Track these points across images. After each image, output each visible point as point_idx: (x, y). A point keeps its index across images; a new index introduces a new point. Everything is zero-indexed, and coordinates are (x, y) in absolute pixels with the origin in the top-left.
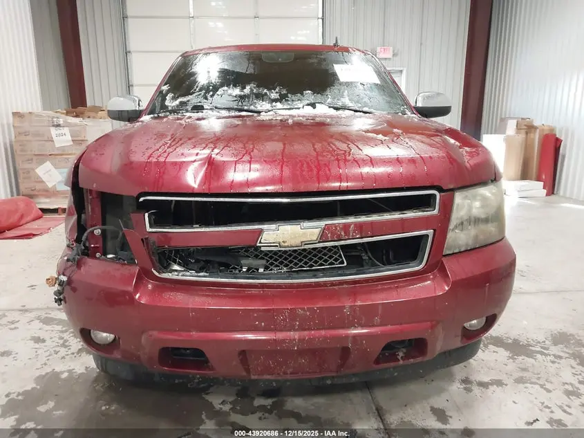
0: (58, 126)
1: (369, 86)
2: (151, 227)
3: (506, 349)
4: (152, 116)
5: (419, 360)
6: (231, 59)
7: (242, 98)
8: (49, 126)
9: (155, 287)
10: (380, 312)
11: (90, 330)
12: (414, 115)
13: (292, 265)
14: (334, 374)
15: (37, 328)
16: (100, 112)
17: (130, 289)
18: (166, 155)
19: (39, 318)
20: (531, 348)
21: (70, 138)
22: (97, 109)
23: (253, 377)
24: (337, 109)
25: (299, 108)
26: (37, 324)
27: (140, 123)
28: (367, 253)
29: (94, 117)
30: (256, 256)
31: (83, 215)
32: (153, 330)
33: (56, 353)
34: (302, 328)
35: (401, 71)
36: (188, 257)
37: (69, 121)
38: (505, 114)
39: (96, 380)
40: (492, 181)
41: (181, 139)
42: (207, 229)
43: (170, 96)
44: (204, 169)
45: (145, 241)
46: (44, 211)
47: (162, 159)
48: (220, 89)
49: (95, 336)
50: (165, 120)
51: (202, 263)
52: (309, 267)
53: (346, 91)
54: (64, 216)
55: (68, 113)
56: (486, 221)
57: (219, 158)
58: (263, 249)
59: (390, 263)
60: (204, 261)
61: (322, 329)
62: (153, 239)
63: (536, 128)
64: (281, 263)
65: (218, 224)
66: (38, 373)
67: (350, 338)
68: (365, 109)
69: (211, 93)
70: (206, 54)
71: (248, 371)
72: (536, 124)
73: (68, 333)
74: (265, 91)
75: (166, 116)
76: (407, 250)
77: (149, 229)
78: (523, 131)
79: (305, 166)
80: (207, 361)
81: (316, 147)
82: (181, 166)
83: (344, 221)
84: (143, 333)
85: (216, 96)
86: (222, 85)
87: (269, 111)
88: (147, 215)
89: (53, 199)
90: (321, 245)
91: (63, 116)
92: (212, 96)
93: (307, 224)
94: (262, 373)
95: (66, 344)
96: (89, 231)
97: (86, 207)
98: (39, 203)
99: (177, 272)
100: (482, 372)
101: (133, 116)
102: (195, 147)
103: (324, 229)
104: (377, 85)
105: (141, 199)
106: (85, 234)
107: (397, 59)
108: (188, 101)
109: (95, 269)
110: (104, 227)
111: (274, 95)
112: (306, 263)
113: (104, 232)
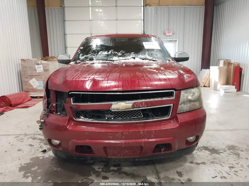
0: (38, 64)
1: (156, 50)
2: (73, 103)
3: (209, 151)
4: (74, 62)
5: (169, 152)
6: (104, 41)
7: (108, 55)
8: (35, 64)
9: (74, 124)
10: (153, 133)
11: (51, 140)
12: (173, 61)
13: (123, 117)
14: (138, 156)
15: (31, 141)
16: (54, 59)
17: (66, 125)
18: (78, 78)
19: (31, 138)
20: (219, 151)
21: (43, 69)
22: (53, 58)
23: (109, 157)
24: (143, 59)
25: (129, 59)
26: (31, 140)
27: (70, 65)
28: (150, 113)
29: (52, 61)
30: (111, 114)
31: (49, 99)
32: (73, 139)
33: (38, 150)
34: (125, 139)
35: (176, 40)
36: (86, 113)
37: (42, 62)
38: (220, 58)
39: (53, 160)
40: (196, 87)
41: (84, 72)
42: (93, 104)
43: (81, 55)
44: (92, 83)
45: (71, 108)
46: (32, 97)
47: (77, 79)
48: (100, 52)
49: (53, 142)
50: (79, 64)
51: (91, 116)
52: (130, 117)
53: (147, 52)
54: (42, 99)
55: (42, 59)
56: (194, 101)
57: (97, 79)
58: (112, 111)
59: (158, 116)
60: (92, 115)
61: (133, 139)
62: (74, 107)
63: (232, 64)
64: (120, 116)
65: (97, 102)
66: (31, 157)
67: (143, 143)
68: (154, 59)
69: (96, 54)
70: (95, 38)
71: (107, 154)
72: (232, 62)
73: (42, 143)
74: (116, 52)
75: (79, 63)
76: (164, 111)
77: (72, 104)
78: (227, 65)
79: (127, 81)
80: (92, 151)
81: (131, 75)
82: (84, 82)
83: (141, 101)
84: (70, 140)
85: (98, 55)
86: (101, 51)
87: (117, 60)
88: (72, 99)
89: (35, 93)
90: (132, 109)
91: (40, 60)
92: (97, 55)
93: (128, 102)
94: (112, 156)
95: (42, 147)
96: (51, 104)
97: (50, 96)
98: (30, 94)
99: (82, 119)
100: (198, 159)
101: (67, 62)
102: (89, 75)
103: (134, 103)
104: (159, 50)
105: (70, 93)
106: (50, 106)
107: (174, 36)
108: (88, 57)
109: (53, 118)
110: (57, 103)
111: (120, 54)
112: (128, 116)
113: (56, 105)
